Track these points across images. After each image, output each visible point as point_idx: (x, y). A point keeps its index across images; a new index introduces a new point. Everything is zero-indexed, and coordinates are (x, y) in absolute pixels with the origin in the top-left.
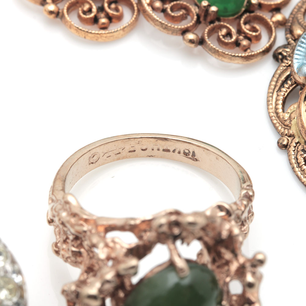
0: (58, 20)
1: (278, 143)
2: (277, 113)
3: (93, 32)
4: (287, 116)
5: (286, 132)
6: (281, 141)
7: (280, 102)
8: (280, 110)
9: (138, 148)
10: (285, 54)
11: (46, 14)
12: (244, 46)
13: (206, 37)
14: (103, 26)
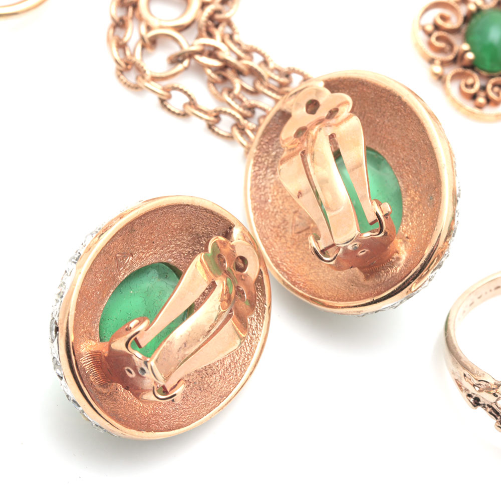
3: (467, 108)
11: (430, 74)
14: (479, 105)
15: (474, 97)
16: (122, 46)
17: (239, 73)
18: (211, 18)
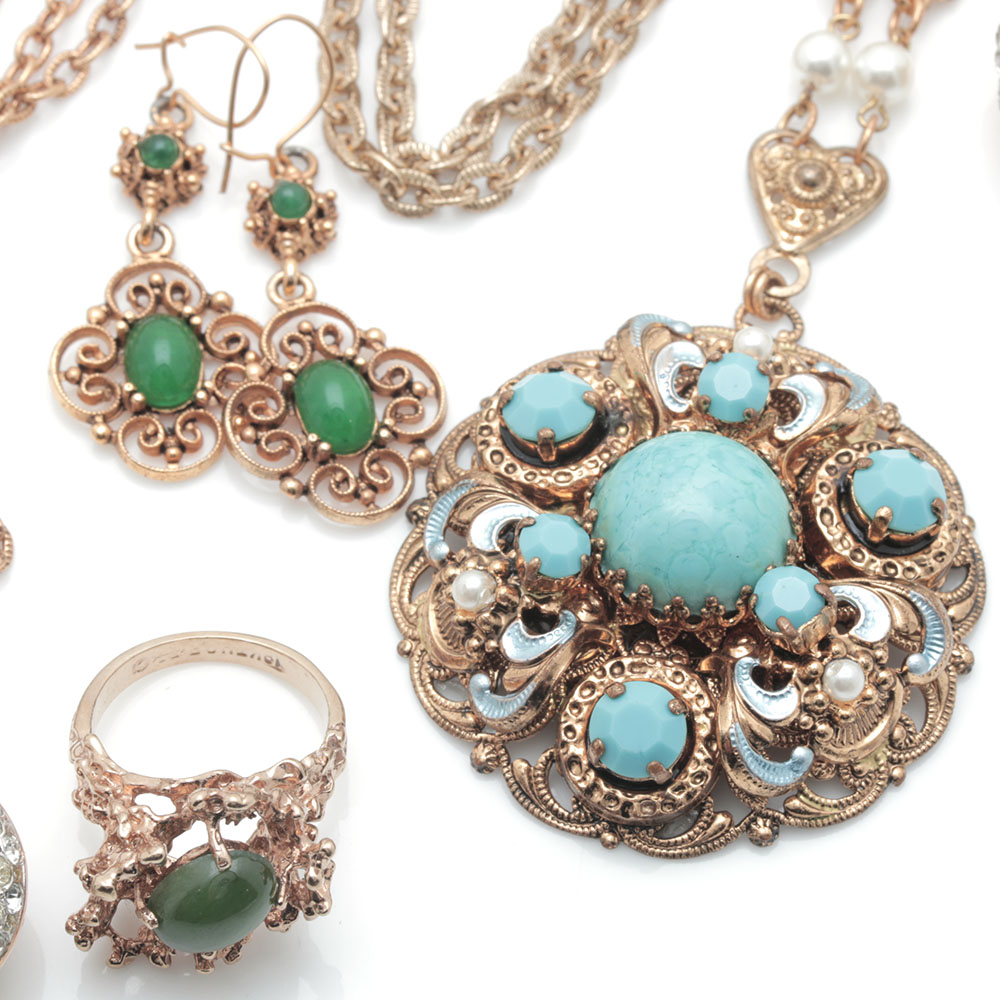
0: (110, 446)
1: (398, 647)
2: (401, 603)
3: (157, 469)
4: (413, 610)
5: (410, 632)
6: (402, 645)
7: (408, 587)
8: (406, 600)
9: (203, 650)
10: (421, 514)
11: (94, 438)
12: (366, 499)
13: (312, 487)
14: (172, 459)
15: (162, 450)
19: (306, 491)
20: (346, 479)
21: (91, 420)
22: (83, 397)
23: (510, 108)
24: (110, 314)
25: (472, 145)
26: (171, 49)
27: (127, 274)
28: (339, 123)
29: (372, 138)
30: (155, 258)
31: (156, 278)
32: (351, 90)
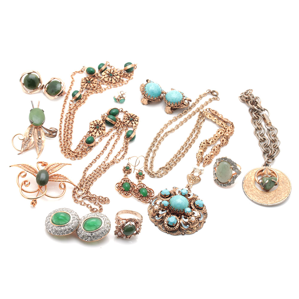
1: (148, 214)
5: (150, 213)
10: (151, 203)
11: (119, 193)
12: (146, 201)
15: (126, 195)
16: (75, 198)
17: (92, 198)
18: (87, 192)
19: (140, 200)
20: (144, 199)
21: (119, 191)
22: (118, 189)
23: (163, 169)
24: (121, 182)
25: (159, 172)
26: (129, 159)
27: (123, 179)
28: (146, 168)
29: (149, 170)
30: (126, 178)
31: (126, 179)
32: (147, 165)
